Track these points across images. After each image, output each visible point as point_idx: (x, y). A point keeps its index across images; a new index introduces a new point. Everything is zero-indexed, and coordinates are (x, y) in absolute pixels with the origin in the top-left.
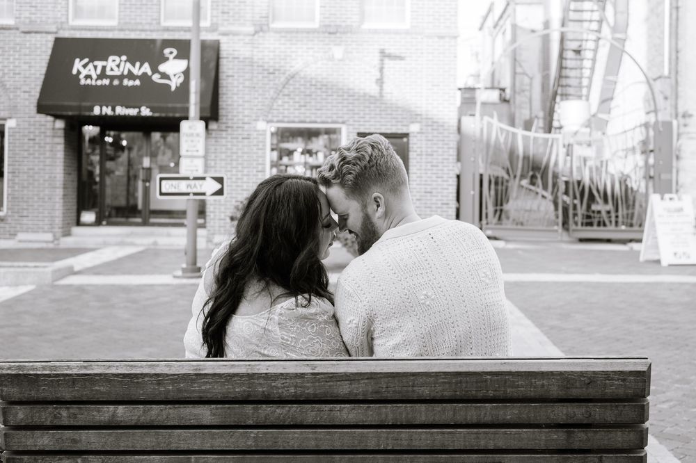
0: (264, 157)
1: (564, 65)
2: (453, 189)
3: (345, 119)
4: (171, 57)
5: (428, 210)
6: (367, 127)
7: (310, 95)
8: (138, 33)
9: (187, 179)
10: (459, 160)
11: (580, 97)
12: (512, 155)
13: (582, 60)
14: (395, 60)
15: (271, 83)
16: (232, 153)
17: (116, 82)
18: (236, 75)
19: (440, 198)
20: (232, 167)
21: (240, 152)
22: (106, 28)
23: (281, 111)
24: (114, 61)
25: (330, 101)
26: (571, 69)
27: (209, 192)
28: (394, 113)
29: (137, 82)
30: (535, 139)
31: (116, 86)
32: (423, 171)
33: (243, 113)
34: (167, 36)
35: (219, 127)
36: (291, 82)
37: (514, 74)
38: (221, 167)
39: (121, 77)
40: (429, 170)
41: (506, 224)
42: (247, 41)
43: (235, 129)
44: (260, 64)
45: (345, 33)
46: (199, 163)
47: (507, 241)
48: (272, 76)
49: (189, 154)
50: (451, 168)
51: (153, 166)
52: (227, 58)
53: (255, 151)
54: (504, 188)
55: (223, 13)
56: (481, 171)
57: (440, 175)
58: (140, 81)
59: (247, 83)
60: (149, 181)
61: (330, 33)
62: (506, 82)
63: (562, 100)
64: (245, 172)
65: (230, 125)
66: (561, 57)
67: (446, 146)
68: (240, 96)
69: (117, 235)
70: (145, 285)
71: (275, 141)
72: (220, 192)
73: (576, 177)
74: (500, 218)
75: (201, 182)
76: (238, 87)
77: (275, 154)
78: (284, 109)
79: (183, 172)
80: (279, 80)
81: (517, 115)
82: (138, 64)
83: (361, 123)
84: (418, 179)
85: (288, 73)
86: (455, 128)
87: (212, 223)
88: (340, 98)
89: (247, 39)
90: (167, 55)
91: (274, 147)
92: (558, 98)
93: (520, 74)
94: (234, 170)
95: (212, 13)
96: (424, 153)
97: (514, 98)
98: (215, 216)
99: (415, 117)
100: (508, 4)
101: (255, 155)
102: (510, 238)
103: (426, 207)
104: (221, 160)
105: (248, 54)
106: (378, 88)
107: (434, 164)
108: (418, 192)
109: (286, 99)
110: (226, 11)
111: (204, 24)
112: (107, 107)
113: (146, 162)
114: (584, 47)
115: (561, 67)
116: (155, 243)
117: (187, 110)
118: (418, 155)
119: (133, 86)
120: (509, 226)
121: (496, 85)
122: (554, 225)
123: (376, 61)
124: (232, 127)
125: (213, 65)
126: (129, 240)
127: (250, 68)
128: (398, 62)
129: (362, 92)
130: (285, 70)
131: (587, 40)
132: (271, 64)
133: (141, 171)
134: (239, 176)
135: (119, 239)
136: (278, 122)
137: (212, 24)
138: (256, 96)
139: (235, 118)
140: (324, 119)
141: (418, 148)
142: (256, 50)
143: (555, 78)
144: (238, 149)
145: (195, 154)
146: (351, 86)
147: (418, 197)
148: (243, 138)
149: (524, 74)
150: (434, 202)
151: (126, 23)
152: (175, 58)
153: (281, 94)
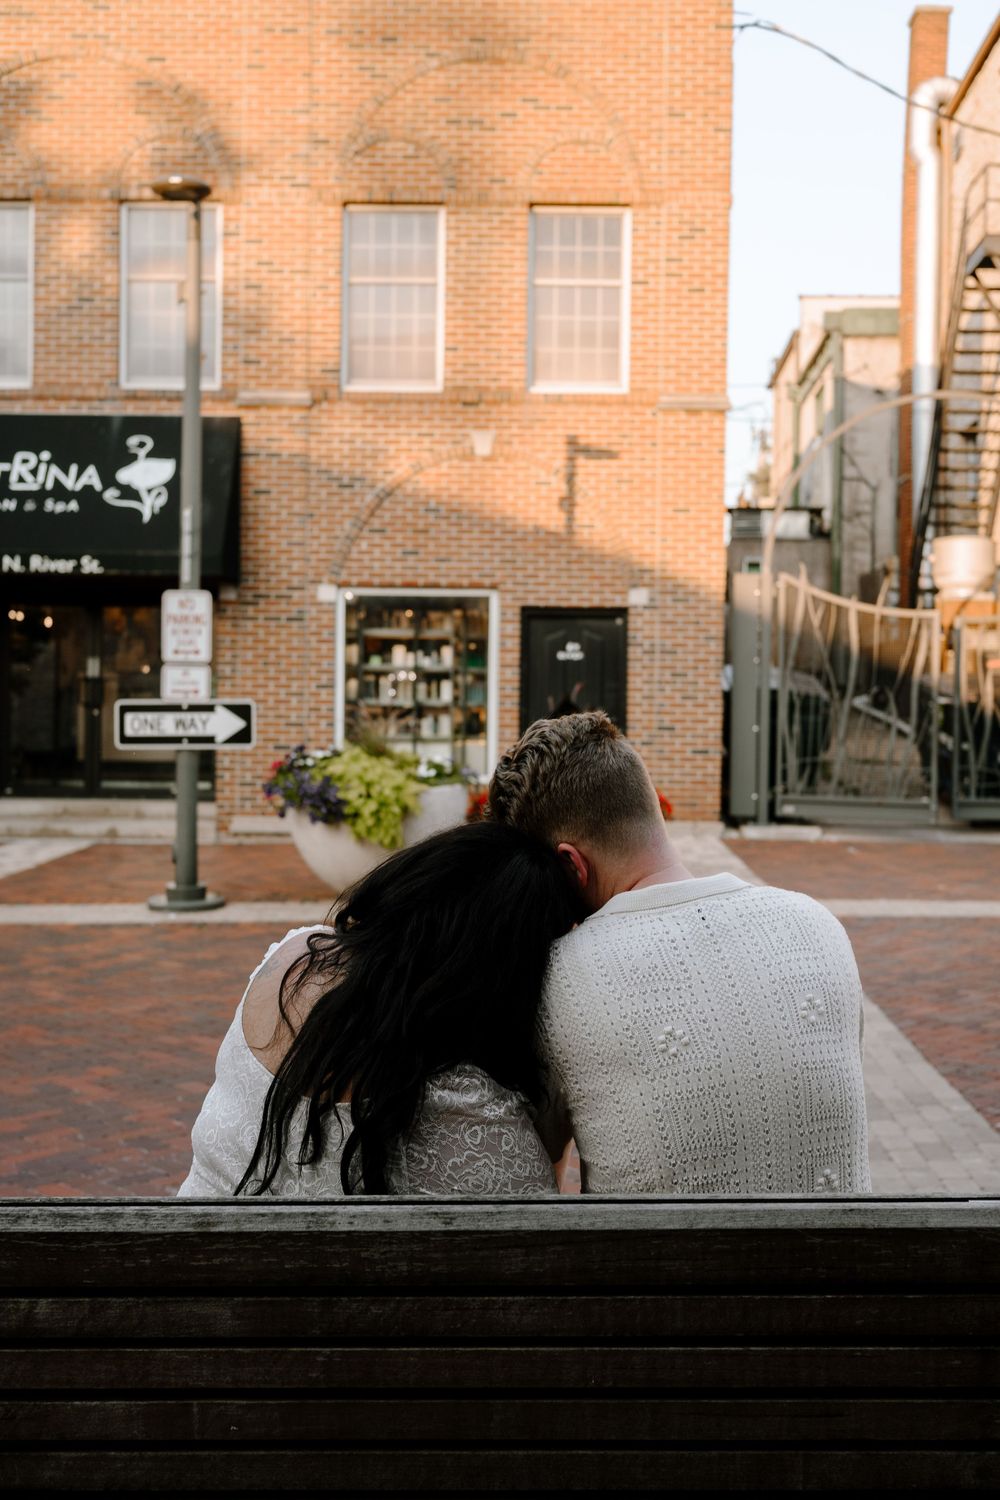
0: (332, 656)
1: (942, 463)
2: (716, 722)
3: (497, 580)
4: (142, 453)
5: (665, 764)
6: (542, 595)
7: (425, 531)
8: (74, 403)
9: (176, 708)
10: (728, 658)
11: (973, 528)
12: (837, 650)
13: (979, 452)
14: (599, 458)
15: (346, 506)
16: (268, 649)
17: (30, 506)
18: (274, 490)
19: (689, 739)
20: (267, 679)
21: (283, 647)
22: (8, 394)
23: (367, 563)
24: (25, 461)
25: (465, 542)
26: (955, 471)
27: (221, 736)
28: (596, 567)
29: (73, 506)
30: (884, 619)
31: (30, 513)
32: (656, 686)
33: (290, 567)
34: (131, 410)
35: (240, 596)
36: (386, 504)
37: (840, 480)
38: (244, 678)
39: (40, 495)
40: (667, 682)
41: (825, 793)
42: (296, 420)
43: (273, 599)
44: (324, 467)
45: (495, 403)
46: (201, 678)
47: (825, 826)
48: (347, 492)
49: (181, 657)
50: (712, 678)
51: (108, 675)
52: (257, 455)
53: (314, 644)
54: (820, 719)
55: (247, 362)
56: (774, 684)
57: (690, 693)
58: (79, 504)
59: (297, 507)
60: (99, 706)
61: (466, 404)
62: (824, 497)
63: (937, 535)
64: (295, 686)
65: (262, 591)
66: (937, 448)
67: (702, 635)
68: (283, 532)
69: (34, 817)
70: (94, 927)
71: (354, 625)
72: (243, 736)
73: (966, 695)
74: (811, 782)
75: (204, 715)
76: (278, 514)
77: (355, 650)
78: (373, 560)
79: (169, 694)
80: (362, 501)
81: (845, 564)
82: (74, 469)
83: (530, 587)
84: (645, 702)
85: (380, 485)
86: (721, 598)
87: (227, 793)
88: (487, 536)
89: (297, 415)
90: (133, 451)
91: (353, 635)
92: (930, 532)
93: (852, 479)
94: (272, 684)
95: (224, 363)
96: (657, 649)
97: (840, 528)
98: (233, 777)
99: (638, 576)
100: (828, 337)
101: (313, 654)
102: (830, 821)
103: (660, 759)
104: (245, 663)
105: (297, 447)
106: (563, 516)
107: (679, 671)
108: (644, 728)
109: (377, 538)
110: (253, 357)
111: (211, 384)
112: (12, 557)
113: (93, 668)
114: (982, 426)
115: (936, 468)
116: (113, 833)
117: (175, 562)
118: (645, 652)
119: (64, 514)
120: (830, 797)
121: (802, 502)
122: (921, 795)
123: (560, 462)
124: (267, 597)
125: (226, 469)
126: (59, 826)
127: (303, 474)
128: (605, 462)
129: (531, 524)
130: (375, 480)
131: (989, 413)
132: (346, 467)
133: (83, 687)
134: (283, 697)
135: (38, 825)
136: (361, 585)
137: (225, 385)
138: (316, 533)
139: (273, 579)
140: (453, 579)
141: (646, 637)
142: (313, 438)
143: (924, 491)
144: (278, 642)
145: (192, 657)
146: (509, 512)
147: (645, 739)
148: (289, 619)
149: (861, 479)
150: (677, 747)
151: (48, 384)
152: (150, 455)
153: (367, 528)
